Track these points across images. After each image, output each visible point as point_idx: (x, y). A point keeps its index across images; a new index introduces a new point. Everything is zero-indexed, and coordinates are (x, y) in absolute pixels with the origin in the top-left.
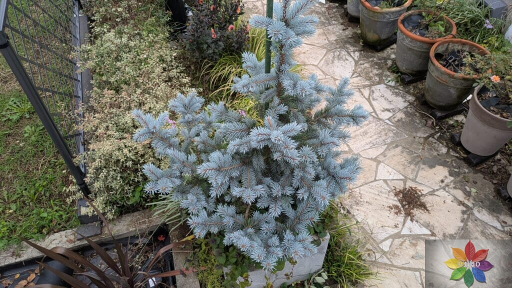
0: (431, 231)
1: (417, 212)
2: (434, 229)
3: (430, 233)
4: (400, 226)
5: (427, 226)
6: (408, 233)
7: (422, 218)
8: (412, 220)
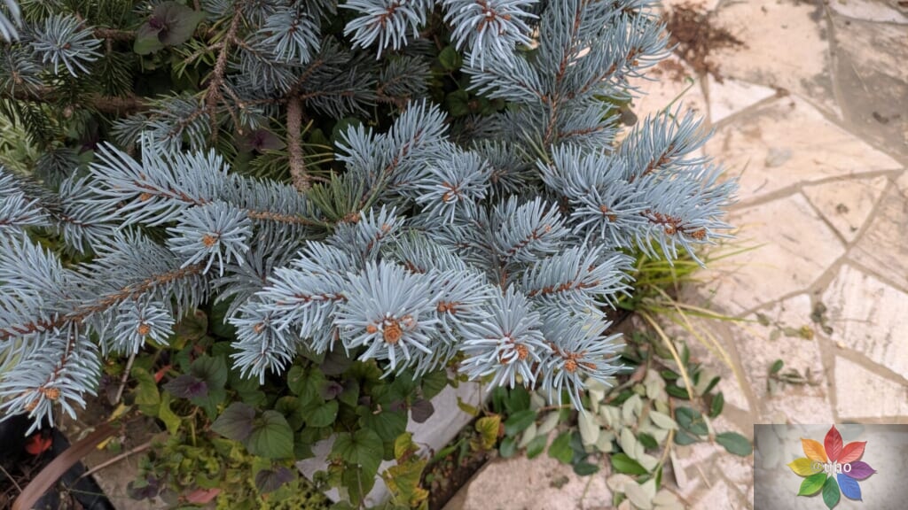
0: (772, 86)
1: (718, 57)
2: (776, 80)
3: (772, 92)
4: (701, 105)
5: (758, 78)
6: (727, 113)
7: (737, 65)
8: (719, 79)
